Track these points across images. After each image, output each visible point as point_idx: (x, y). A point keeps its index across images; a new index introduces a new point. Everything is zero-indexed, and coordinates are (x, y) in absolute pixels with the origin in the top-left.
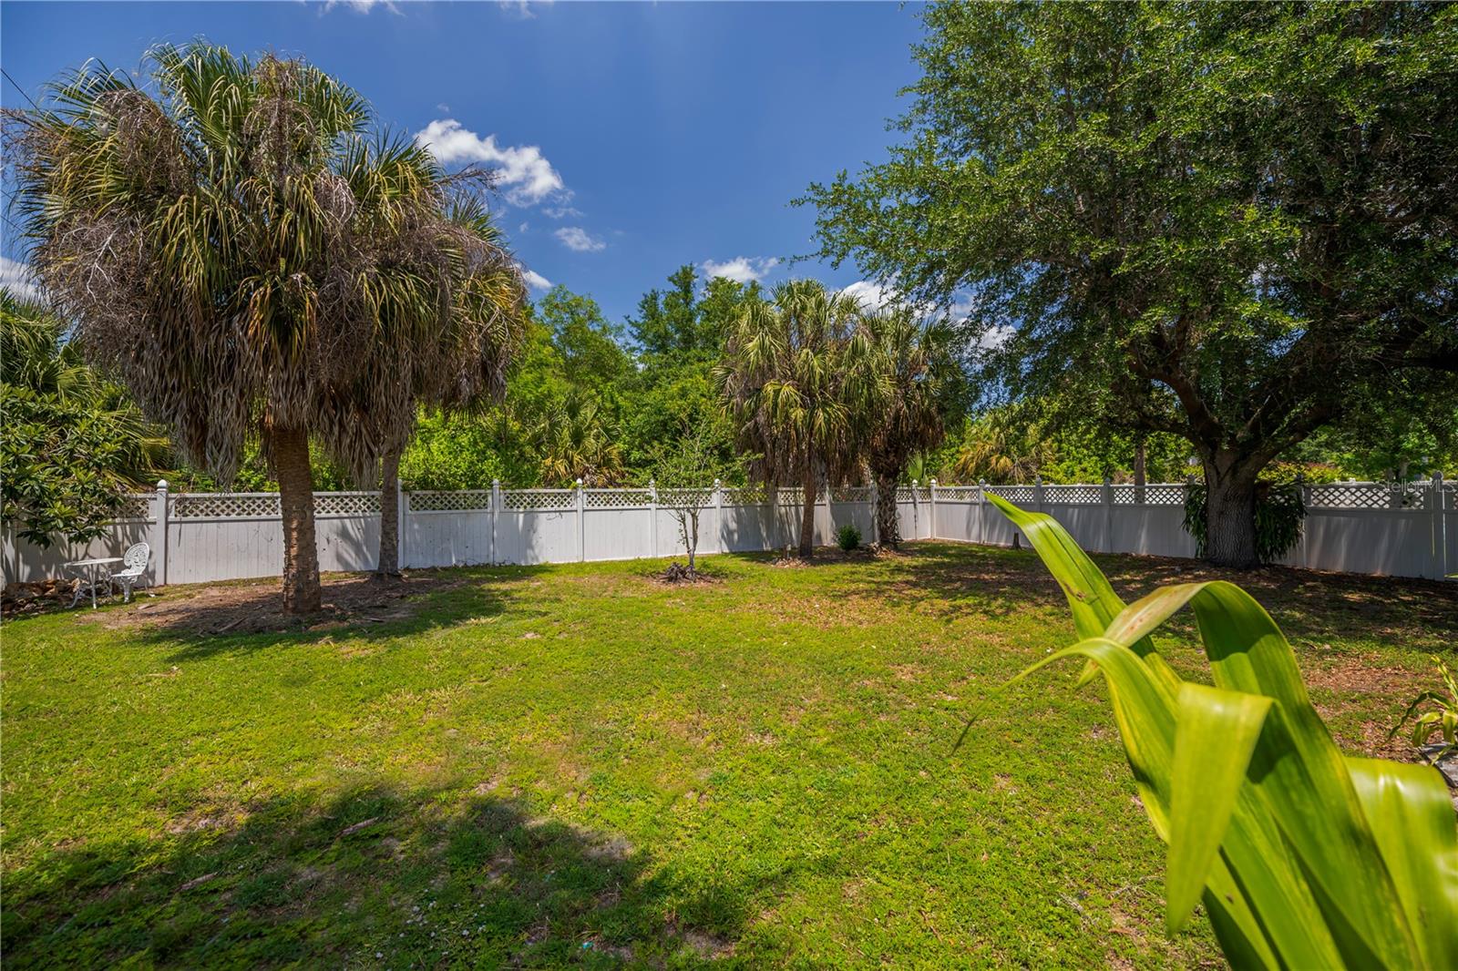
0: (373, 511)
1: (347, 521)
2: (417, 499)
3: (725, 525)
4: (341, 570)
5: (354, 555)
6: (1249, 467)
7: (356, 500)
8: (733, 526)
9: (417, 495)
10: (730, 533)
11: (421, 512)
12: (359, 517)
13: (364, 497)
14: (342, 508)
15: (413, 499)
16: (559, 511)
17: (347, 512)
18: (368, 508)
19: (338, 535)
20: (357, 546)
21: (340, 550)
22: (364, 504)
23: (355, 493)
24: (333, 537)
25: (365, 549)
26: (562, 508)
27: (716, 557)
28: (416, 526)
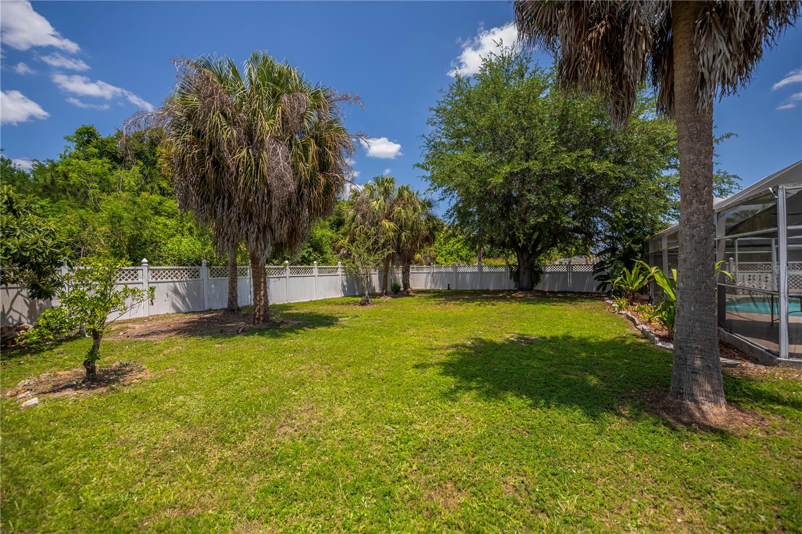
0: (191, 278)
1: (177, 284)
2: (214, 271)
3: (343, 283)
4: (175, 312)
5: (181, 304)
6: (532, 259)
7: (182, 271)
8: (345, 284)
9: (214, 269)
10: (344, 287)
11: (216, 278)
12: (184, 281)
13: (186, 269)
14: (174, 276)
15: (212, 271)
16: (279, 277)
17: (177, 278)
18: (188, 275)
19: (173, 292)
20: (183, 298)
21: (174, 301)
22: (186, 274)
23: (181, 267)
24: (170, 293)
25: (187, 299)
26: (280, 276)
27: (340, 298)
28: (213, 286)
